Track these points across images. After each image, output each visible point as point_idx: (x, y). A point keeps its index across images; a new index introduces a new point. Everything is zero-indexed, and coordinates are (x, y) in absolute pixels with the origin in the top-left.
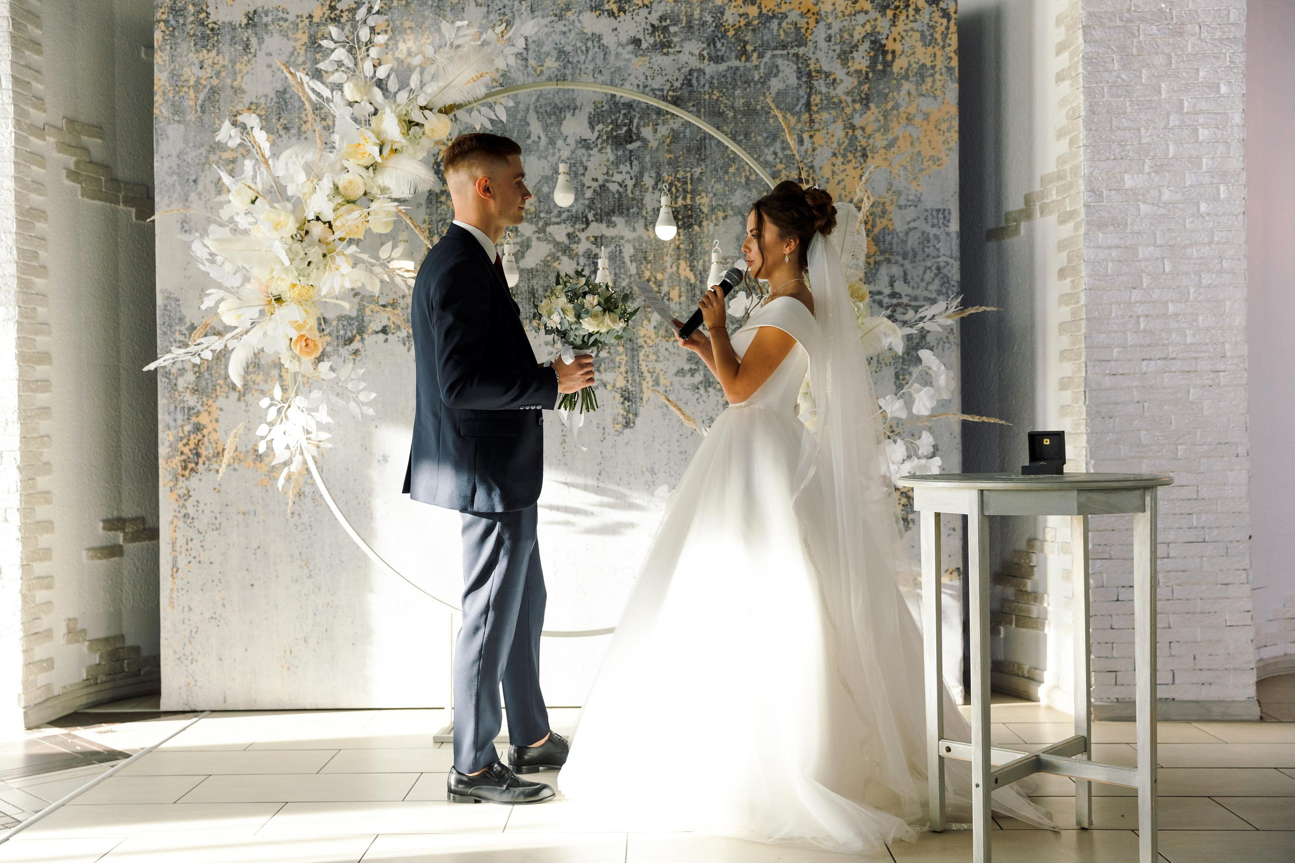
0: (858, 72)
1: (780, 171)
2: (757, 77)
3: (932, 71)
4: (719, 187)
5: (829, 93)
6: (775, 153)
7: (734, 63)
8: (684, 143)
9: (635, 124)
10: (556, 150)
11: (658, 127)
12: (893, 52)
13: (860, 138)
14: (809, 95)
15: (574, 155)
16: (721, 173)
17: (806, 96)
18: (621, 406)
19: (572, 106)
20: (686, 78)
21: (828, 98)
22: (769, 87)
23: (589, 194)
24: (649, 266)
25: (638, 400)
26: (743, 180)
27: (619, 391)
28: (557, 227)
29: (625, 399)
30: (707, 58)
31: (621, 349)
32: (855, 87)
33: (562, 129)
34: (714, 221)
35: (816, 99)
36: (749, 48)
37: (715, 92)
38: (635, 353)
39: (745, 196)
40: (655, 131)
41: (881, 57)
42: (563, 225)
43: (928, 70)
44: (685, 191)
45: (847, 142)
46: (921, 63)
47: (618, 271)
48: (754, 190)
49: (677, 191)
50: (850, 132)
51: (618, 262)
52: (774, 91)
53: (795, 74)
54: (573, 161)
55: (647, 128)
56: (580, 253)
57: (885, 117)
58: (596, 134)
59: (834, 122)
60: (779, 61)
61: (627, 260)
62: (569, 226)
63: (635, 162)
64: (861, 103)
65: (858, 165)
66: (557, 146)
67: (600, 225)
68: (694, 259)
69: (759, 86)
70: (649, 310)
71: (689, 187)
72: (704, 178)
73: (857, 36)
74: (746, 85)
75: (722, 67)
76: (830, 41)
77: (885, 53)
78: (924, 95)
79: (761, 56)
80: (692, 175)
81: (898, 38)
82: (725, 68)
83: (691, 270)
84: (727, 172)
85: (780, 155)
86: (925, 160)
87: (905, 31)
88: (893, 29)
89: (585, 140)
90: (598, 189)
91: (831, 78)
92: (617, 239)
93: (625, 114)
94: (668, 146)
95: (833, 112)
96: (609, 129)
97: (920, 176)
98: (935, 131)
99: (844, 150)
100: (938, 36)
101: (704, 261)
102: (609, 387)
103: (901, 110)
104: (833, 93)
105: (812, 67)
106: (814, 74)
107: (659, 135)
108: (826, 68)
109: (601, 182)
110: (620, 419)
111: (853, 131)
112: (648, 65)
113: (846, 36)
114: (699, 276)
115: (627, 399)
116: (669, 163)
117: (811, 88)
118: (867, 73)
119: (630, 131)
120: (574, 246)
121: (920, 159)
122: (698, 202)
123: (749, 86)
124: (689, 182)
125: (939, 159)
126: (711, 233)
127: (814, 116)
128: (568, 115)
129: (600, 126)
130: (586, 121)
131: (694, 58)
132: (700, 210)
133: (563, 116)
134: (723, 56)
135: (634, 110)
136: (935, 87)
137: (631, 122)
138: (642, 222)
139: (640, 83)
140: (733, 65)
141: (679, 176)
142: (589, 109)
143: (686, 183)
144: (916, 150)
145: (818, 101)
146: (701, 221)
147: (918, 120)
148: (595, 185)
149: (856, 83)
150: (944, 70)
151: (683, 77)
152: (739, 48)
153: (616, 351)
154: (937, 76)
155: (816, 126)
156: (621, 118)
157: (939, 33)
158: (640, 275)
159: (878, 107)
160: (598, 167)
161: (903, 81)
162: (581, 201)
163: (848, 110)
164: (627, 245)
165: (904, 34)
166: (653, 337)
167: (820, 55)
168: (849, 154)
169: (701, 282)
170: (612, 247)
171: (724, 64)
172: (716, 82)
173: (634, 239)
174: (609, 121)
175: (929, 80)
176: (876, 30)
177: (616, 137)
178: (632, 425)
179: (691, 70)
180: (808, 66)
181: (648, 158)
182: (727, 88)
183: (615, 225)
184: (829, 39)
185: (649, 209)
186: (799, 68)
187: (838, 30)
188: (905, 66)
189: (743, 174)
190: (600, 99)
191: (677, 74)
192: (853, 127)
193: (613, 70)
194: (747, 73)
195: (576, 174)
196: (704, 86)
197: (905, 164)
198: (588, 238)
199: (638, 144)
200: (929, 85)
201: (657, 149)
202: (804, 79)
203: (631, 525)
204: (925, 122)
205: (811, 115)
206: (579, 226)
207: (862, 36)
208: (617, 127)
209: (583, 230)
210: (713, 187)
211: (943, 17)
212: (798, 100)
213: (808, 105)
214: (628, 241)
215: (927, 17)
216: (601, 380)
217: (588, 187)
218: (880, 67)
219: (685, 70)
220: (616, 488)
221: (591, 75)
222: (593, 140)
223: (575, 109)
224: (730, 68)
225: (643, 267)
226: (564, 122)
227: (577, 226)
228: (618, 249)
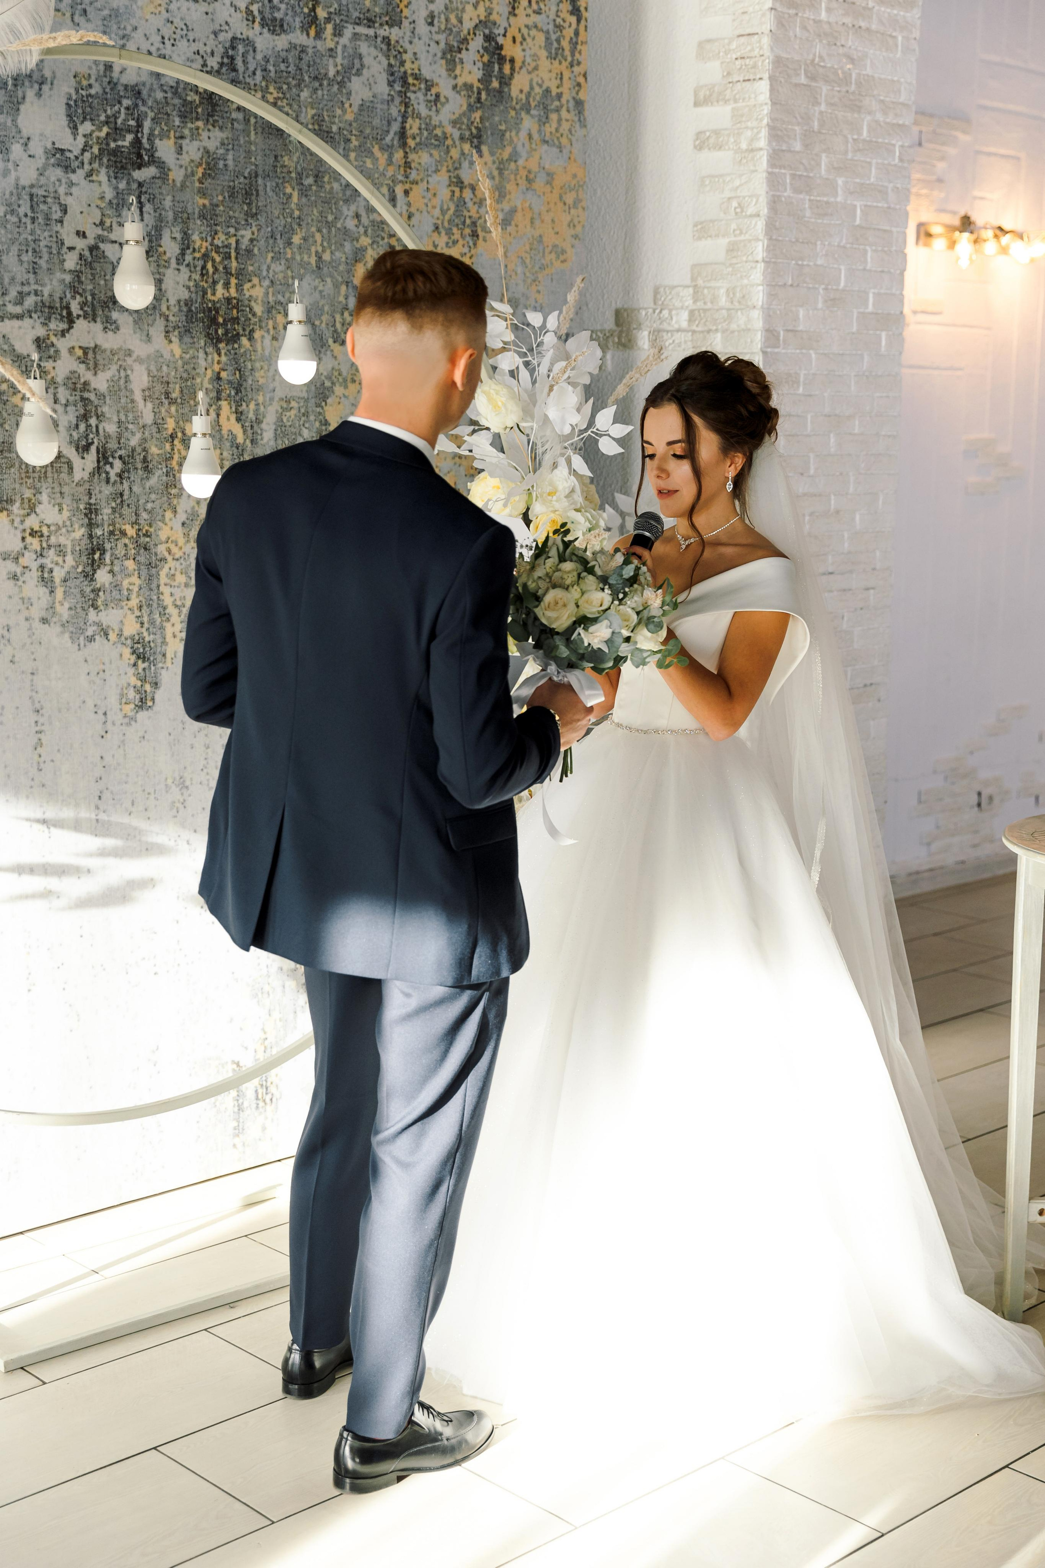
0: (468, 87)
1: (363, 250)
2: (332, 73)
3: (557, 103)
4: (278, 268)
5: (430, 117)
6: (357, 216)
7: (299, 38)
8: (224, 180)
9: (146, 131)
10: (10, 165)
11: (185, 142)
12: (512, 61)
13: (470, 204)
14: (404, 117)
15: (43, 180)
16: (280, 243)
17: (400, 119)
18: (131, 671)
19: (36, 76)
20: (225, 54)
21: (429, 127)
22: (349, 94)
23: (71, 261)
24: (173, 409)
25: (159, 657)
26: (313, 260)
27: (129, 642)
28: (16, 323)
29: (139, 657)
30: (258, 20)
31: (130, 564)
32: (464, 114)
33: (21, 120)
34: (271, 332)
35: (413, 126)
36: (321, 13)
37: (271, 89)
38: (154, 571)
39: (315, 288)
40: (180, 150)
41: (496, 67)
42: (27, 322)
43: (553, 101)
44: (227, 272)
45: (453, 208)
46: (544, 87)
47: (123, 418)
48: (329, 280)
49: (216, 270)
50: (457, 190)
51: (123, 400)
52: (356, 101)
53: (384, 76)
54: (41, 192)
55: (165, 141)
56: (59, 379)
57: (501, 171)
58: (81, 140)
59: (437, 171)
60: (364, 48)
61: (138, 396)
62: (38, 325)
63: (148, 207)
64: (472, 142)
65: (466, 250)
66: (12, 157)
67: (92, 324)
68: (241, 399)
69: (336, 87)
70: (173, 491)
71: (234, 264)
72: (256, 251)
73: (468, 25)
74: (317, 84)
75: (282, 42)
76: (431, 24)
77: (502, 60)
78: (546, 142)
79: (338, 32)
80: (237, 242)
81: (519, 39)
82: (287, 46)
83: (238, 420)
84: (289, 243)
85: (365, 220)
86: (547, 251)
87: (527, 26)
88: (512, 19)
89: (62, 151)
90: (87, 253)
91: (434, 91)
92: (121, 356)
93: (127, 108)
94: (201, 182)
95: (435, 153)
96: (103, 134)
97: (540, 276)
98: (560, 205)
99: (449, 221)
100: (565, 44)
101: (257, 405)
102: (112, 636)
103: (521, 162)
104: (435, 121)
105: (408, 66)
106: (411, 80)
107: (185, 159)
108: (426, 73)
109: (91, 241)
110: (132, 694)
111: (461, 189)
112: (165, 15)
113: (454, 20)
114: (250, 432)
115: (142, 657)
116: (202, 216)
117: (407, 105)
118: (479, 93)
119: (137, 142)
120: (48, 365)
121: (541, 248)
122: (247, 296)
123: (321, 85)
124: (233, 254)
125: (563, 252)
126: (267, 353)
127: (412, 156)
128: (30, 94)
129: (86, 127)
130: (62, 110)
131: (239, 15)
132: (251, 309)
133: (20, 94)
134: (282, 20)
135: (144, 102)
136: (561, 131)
137: (140, 125)
138: (160, 324)
139: (153, 49)
140: (298, 42)
141: (216, 242)
142: (66, 88)
143: (228, 256)
144: (537, 234)
145: (415, 130)
146: (252, 331)
147: (540, 183)
148: (81, 244)
149: (465, 107)
150: (572, 104)
151: (220, 50)
152: (306, 10)
153: (123, 569)
154: (564, 113)
155: (413, 175)
156: (123, 116)
157: (568, 39)
158: (159, 425)
159: (492, 154)
160: (85, 209)
161: (523, 114)
162: (59, 275)
163: (455, 153)
164: (136, 367)
165: (525, 31)
166: (181, 541)
167: (419, 46)
168: (455, 230)
169: (252, 441)
170: (114, 368)
171: (283, 36)
172: (271, 68)
173: (149, 357)
174: (103, 118)
175: (554, 117)
176: (492, 18)
177: (115, 152)
178: (150, 703)
179: (234, 39)
180: (402, 63)
181: (168, 202)
182: (288, 84)
183: (118, 328)
184: (431, 20)
185: (172, 302)
186: (390, 65)
187: (442, 8)
188: (526, 89)
189: (313, 249)
190: (84, 70)
191: (211, 43)
192: (459, 183)
193: (106, 12)
194: (318, 61)
195: (48, 218)
196: (254, 73)
197: (524, 255)
198: (71, 350)
199: (150, 171)
200: (554, 125)
201: (183, 186)
202: (398, 87)
203: (148, 883)
204: (548, 187)
205: (406, 157)
206: (56, 325)
207: (473, 24)
208: (117, 132)
209: (63, 333)
210: (269, 267)
211: (572, 13)
212: (389, 123)
213: (402, 134)
214: (139, 360)
215: (554, 9)
216: (98, 624)
217: (71, 249)
218: (495, 84)
219: (225, 37)
220: (126, 820)
221: (68, 15)
222: (76, 152)
223: (41, 84)
224: (293, 46)
225: (163, 410)
226: (22, 107)
227: (52, 325)
228: (123, 374)
